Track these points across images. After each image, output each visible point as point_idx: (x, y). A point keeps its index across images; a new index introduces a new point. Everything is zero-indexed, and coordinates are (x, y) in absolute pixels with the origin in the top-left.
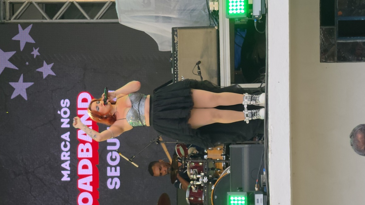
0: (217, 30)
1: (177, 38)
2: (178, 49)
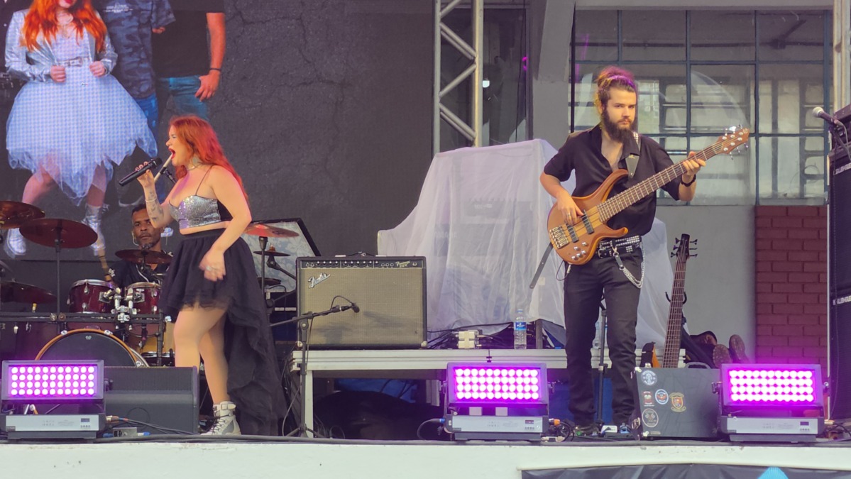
0: (420, 344)
1: (406, 267)
2: (383, 268)
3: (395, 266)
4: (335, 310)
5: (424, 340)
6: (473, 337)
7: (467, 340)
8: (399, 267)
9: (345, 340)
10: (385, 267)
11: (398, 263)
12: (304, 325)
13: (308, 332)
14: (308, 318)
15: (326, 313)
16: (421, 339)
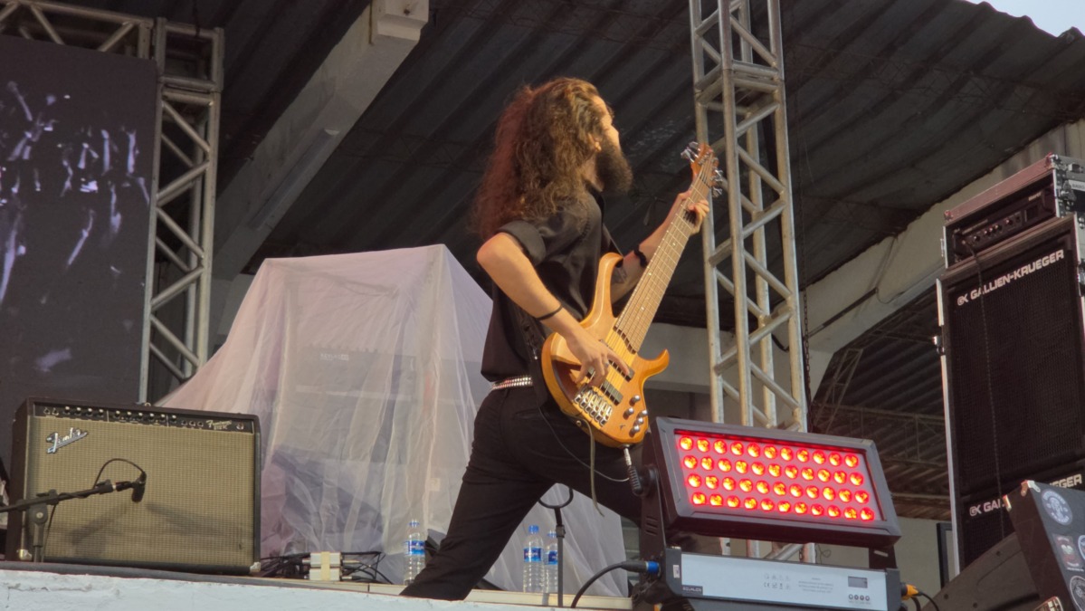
0: (248, 568)
1: (224, 430)
2: (184, 428)
3: (206, 427)
4: (103, 488)
5: (254, 560)
6: (338, 562)
7: (326, 567)
8: (212, 428)
9: (112, 551)
10: (188, 426)
11: (210, 423)
12: (40, 515)
13: (46, 528)
14: (49, 502)
15: (84, 495)
16: (251, 558)
